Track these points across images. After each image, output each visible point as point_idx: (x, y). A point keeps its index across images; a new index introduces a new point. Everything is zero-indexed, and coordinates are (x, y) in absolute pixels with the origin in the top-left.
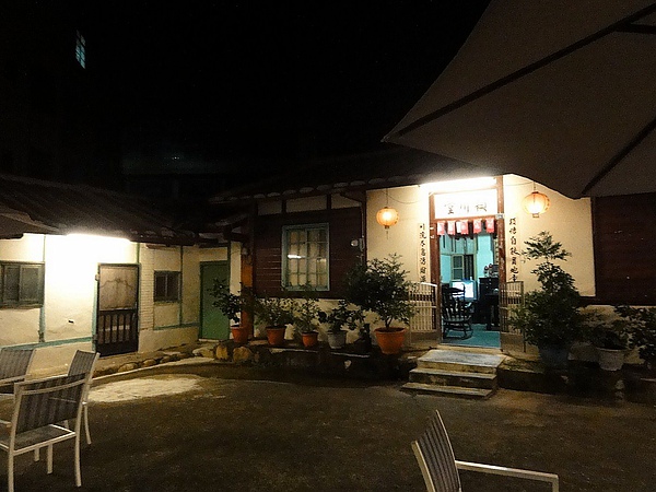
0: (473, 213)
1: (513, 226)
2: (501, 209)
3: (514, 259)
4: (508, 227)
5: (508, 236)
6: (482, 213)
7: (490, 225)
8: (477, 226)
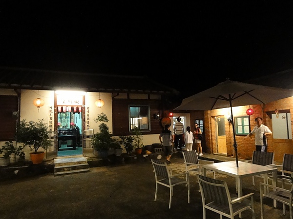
0: (73, 104)
1: (88, 110)
2: (84, 103)
3: (88, 122)
4: (86, 110)
5: (86, 113)
6: (77, 104)
7: (80, 109)
8: (75, 109)
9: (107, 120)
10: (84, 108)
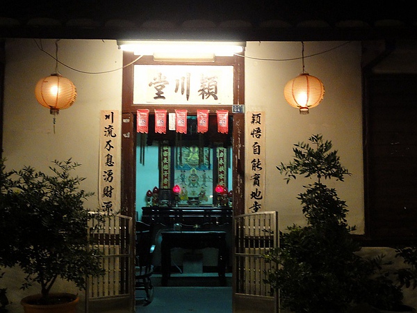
0: (196, 100)
1: (256, 126)
2: (239, 96)
3: (257, 178)
4: (249, 127)
5: (249, 141)
6: (210, 101)
7: (223, 122)
9: (339, 168)
10: (242, 116)
